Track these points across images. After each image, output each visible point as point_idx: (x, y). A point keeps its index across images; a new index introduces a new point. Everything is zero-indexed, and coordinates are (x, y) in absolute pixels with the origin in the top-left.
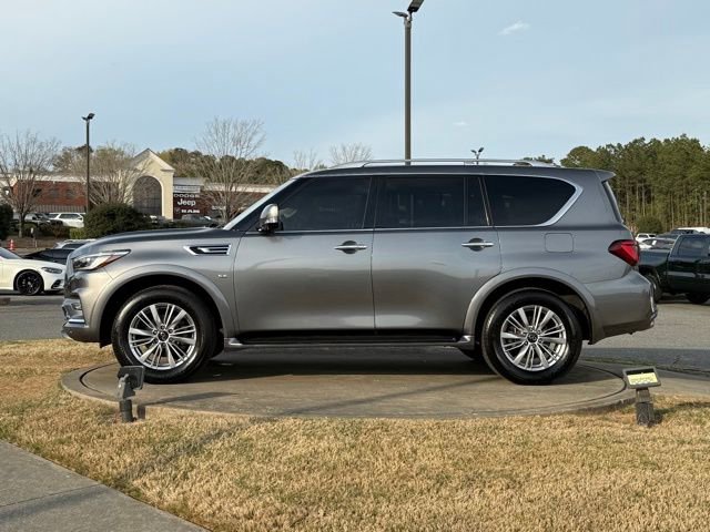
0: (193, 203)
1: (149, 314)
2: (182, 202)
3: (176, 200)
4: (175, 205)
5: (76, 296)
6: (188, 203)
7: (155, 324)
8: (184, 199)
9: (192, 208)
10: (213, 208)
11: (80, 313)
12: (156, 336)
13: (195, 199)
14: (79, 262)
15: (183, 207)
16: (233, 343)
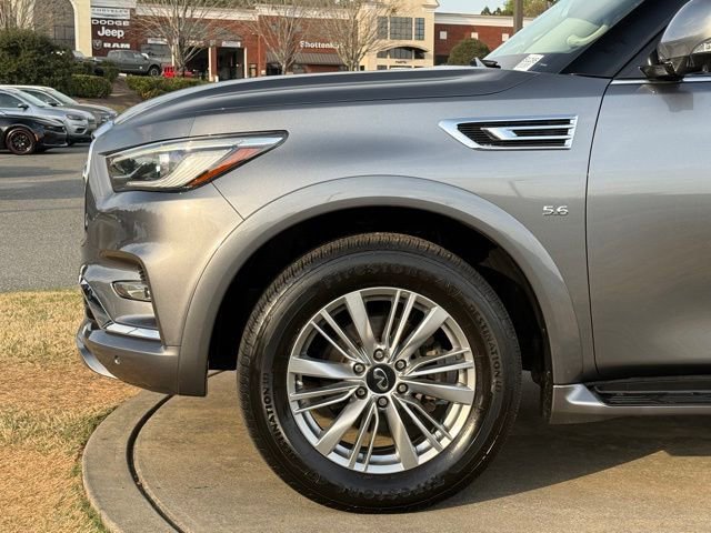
0: (119, 34)
1: (344, 317)
2: (105, 32)
3: (95, 28)
4: (95, 36)
5: (134, 263)
6: (114, 33)
7: (359, 345)
8: (107, 27)
9: (120, 41)
10: (150, 41)
11: (147, 310)
12: (362, 379)
13: (122, 27)
14: (129, 165)
15: (106, 39)
16: (579, 398)
